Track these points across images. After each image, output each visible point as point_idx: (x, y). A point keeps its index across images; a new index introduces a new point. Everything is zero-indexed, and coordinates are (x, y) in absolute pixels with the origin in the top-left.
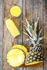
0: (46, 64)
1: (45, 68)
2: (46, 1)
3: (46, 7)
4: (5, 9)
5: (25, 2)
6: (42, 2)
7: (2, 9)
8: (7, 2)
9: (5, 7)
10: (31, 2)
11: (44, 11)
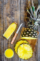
0: (1, 5)
1: (1, 2)
2: (1, 60)
3: (1, 55)
4: (36, 53)
5: (18, 59)
6: (4, 59)
7: (38, 53)
8: (34, 59)
9: (36, 55)
10: (14, 59)
11: (3, 52)
